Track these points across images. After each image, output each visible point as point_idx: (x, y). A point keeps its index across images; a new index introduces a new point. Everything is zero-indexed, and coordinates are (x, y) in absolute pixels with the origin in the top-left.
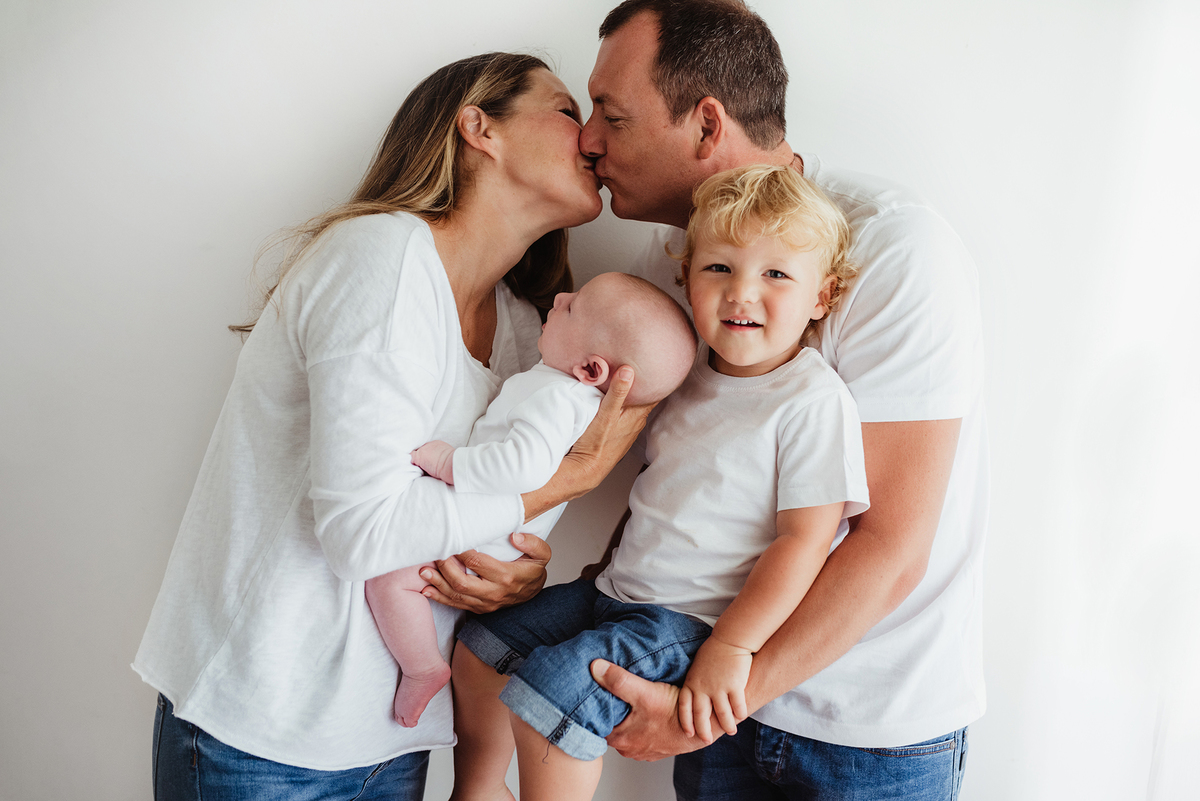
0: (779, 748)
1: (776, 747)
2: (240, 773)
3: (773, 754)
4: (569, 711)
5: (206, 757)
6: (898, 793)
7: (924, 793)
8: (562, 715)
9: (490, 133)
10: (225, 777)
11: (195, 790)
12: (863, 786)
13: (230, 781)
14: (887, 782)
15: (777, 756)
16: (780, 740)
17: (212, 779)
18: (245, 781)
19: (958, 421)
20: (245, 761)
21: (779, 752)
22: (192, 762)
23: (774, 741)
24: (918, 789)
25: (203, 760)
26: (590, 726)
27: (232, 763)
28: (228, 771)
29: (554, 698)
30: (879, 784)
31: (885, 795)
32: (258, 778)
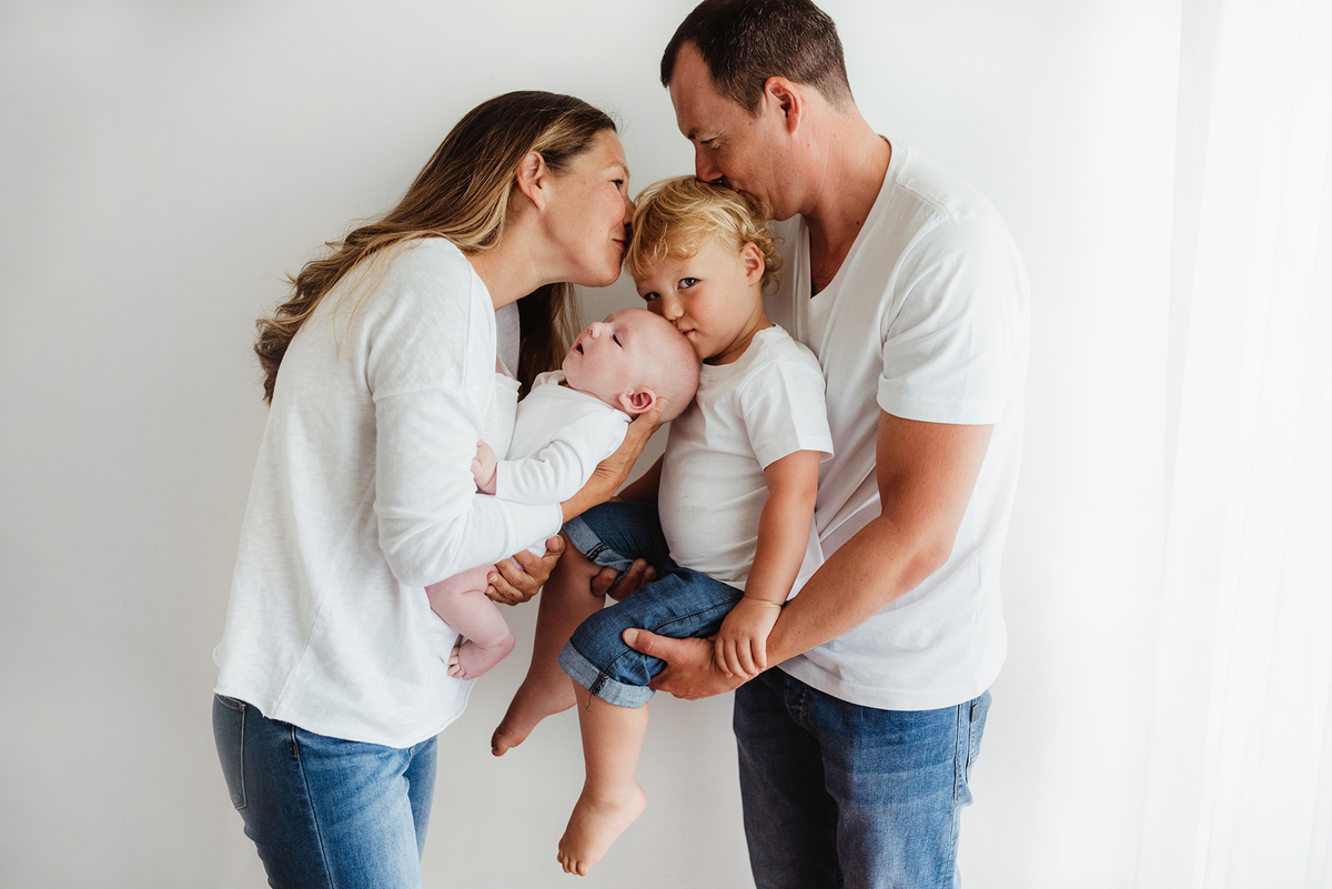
0: (802, 697)
1: (800, 696)
2: (339, 756)
3: (796, 702)
4: (604, 669)
5: (307, 747)
6: (901, 742)
7: (926, 742)
8: (598, 671)
9: (543, 183)
10: (326, 761)
11: (300, 777)
12: (870, 734)
13: (332, 764)
14: (892, 731)
15: (800, 704)
16: (803, 690)
17: (314, 765)
18: (344, 763)
19: (990, 427)
20: (343, 745)
21: (802, 701)
22: (293, 752)
23: (798, 691)
24: (921, 738)
25: (304, 749)
26: (624, 680)
27: (332, 748)
28: (328, 756)
29: (591, 657)
30: (884, 733)
31: (890, 743)
32: (355, 760)
